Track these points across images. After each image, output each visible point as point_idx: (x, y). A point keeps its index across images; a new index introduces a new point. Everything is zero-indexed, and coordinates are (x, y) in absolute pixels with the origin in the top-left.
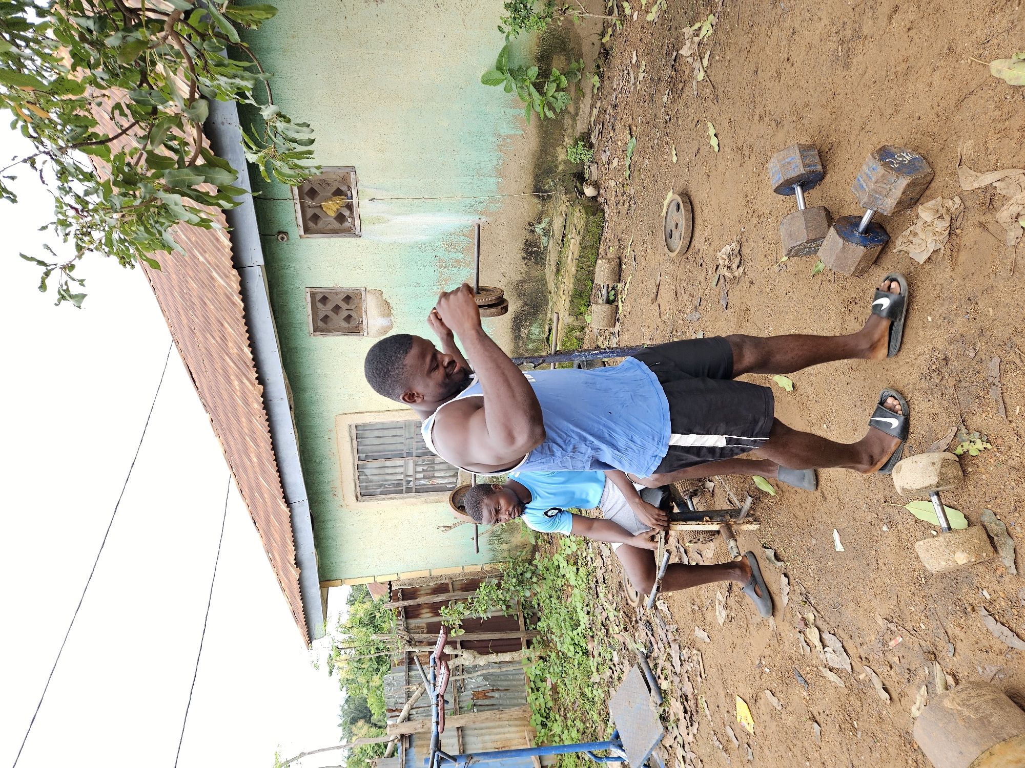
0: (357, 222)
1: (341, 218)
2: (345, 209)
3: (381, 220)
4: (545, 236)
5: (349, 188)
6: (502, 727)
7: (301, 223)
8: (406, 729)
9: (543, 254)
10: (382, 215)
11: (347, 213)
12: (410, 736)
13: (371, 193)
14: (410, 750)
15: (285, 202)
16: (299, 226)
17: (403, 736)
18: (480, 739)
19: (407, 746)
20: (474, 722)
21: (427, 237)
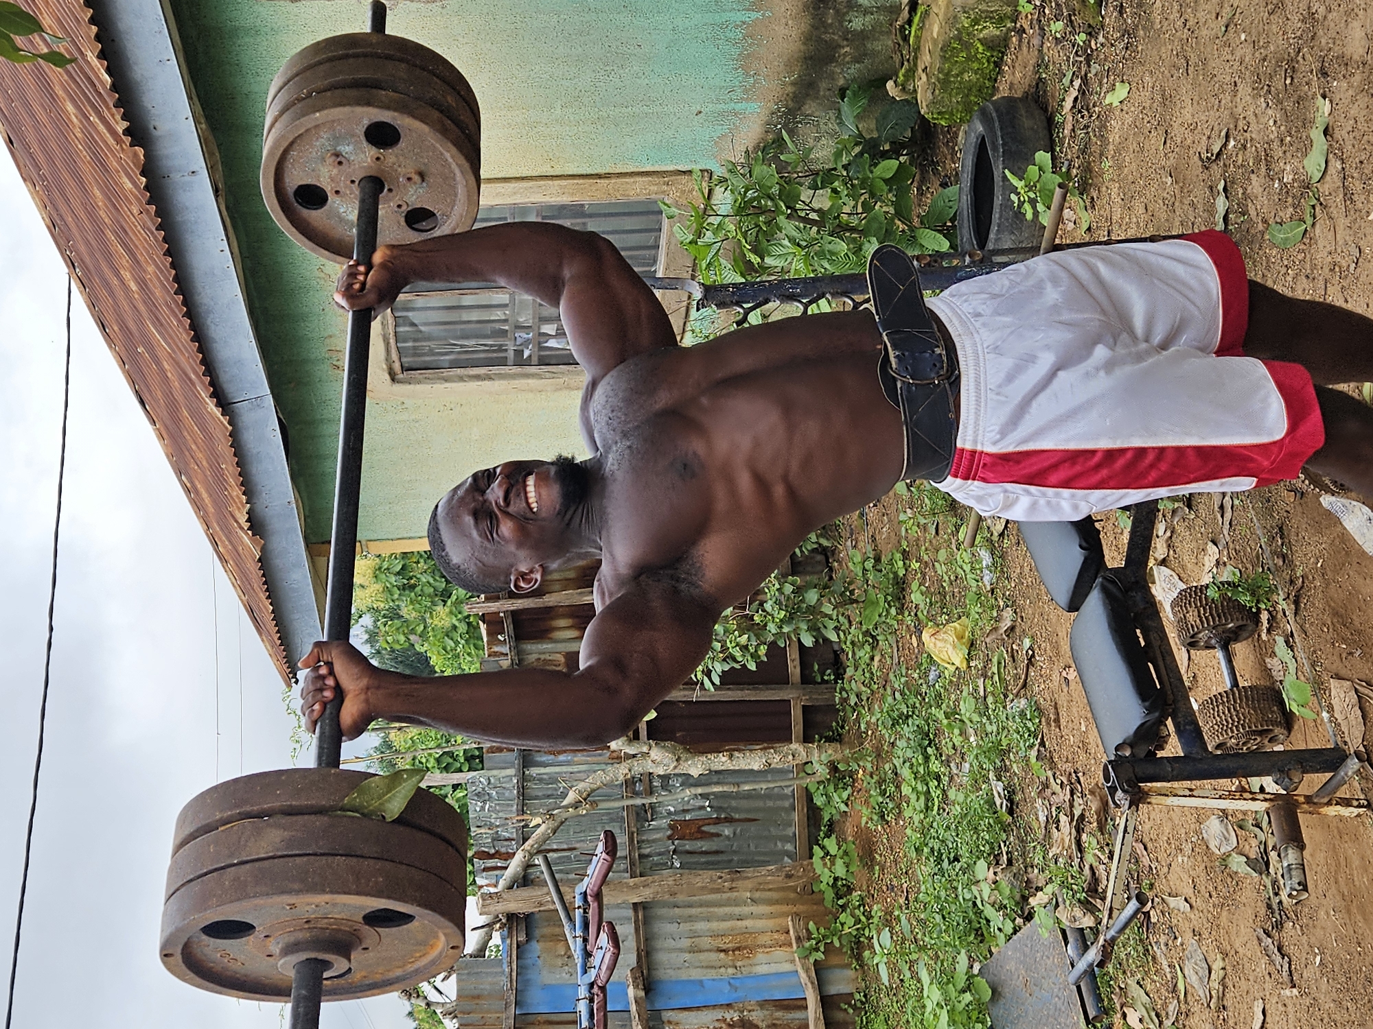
6: (736, 903)
8: (519, 903)
12: (528, 918)
14: (527, 946)
17: (511, 917)
18: (685, 927)
19: (522, 938)
20: (673, 894)
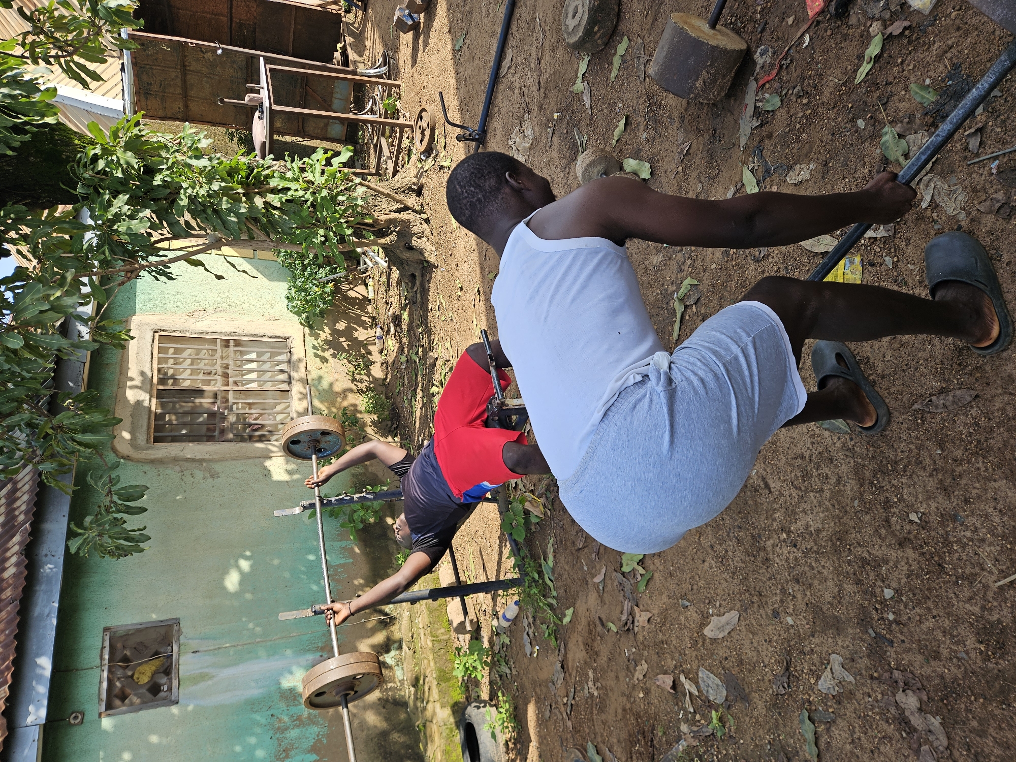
0: (175, 683)
1: (154, 689)
2: (162, 675)
3: (203, 677)
4: (398, 665)
5: (170, 644)
7: (104, 695)
9: (401, 690)
10: (206, 670)
11: (164, 680)
13: (194, 644)
15: (90, 672)
16: (100, 700)
21: (261, 691)
